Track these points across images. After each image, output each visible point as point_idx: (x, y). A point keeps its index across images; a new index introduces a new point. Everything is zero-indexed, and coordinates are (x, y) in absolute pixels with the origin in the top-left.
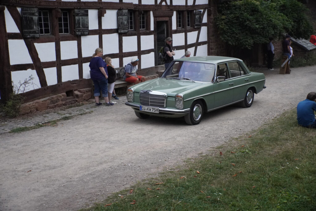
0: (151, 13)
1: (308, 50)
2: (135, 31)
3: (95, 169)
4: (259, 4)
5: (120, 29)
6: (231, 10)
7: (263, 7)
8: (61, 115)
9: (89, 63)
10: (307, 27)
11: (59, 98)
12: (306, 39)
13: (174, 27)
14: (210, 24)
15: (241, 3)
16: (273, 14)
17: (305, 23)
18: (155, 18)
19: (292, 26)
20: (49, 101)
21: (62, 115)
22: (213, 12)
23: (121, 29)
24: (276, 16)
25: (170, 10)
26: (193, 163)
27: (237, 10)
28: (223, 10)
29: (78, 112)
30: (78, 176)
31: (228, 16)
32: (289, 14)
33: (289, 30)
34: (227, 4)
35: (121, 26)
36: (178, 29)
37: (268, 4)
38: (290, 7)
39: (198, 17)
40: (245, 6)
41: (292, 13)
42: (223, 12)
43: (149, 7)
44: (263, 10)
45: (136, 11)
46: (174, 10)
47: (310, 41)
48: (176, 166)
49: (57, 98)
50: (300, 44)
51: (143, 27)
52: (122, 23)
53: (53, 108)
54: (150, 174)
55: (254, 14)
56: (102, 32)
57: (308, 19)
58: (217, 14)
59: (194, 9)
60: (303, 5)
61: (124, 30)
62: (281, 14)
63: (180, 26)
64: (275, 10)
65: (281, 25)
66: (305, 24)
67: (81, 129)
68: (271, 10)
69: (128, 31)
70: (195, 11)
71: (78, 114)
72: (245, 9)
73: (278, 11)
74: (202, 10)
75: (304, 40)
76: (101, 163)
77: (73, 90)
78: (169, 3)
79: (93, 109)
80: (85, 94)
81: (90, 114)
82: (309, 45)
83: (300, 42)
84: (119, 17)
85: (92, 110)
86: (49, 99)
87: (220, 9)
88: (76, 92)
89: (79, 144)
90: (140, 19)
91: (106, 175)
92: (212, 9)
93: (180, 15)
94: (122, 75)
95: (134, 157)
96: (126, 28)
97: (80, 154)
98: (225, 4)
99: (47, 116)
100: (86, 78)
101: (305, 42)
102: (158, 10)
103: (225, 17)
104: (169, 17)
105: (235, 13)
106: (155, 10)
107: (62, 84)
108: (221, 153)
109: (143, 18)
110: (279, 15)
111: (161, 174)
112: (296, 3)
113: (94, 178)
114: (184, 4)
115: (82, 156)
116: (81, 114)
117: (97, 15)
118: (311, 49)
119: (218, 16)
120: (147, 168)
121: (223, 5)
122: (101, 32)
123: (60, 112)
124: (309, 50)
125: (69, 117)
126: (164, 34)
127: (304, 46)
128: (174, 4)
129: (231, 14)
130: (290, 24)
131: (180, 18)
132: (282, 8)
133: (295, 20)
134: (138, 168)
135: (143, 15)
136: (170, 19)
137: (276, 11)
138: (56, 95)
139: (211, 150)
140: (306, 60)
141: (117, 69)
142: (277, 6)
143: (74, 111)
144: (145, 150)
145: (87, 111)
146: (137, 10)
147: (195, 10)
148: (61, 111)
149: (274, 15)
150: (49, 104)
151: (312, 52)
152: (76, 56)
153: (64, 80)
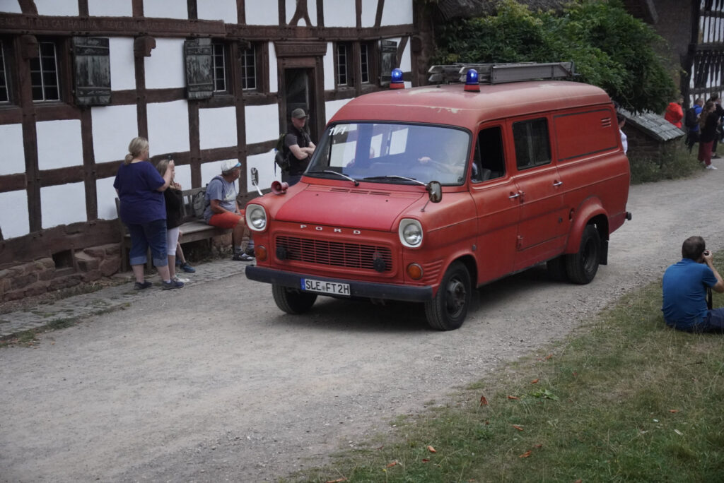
0: (271, 47)
1: (664, 140)
2: (231, 93)
3: (160, 450)
4: (542, 24)
5: (192, 89)
6: (472, 39)
7: (551, 32)
8: (45, 317)
9: (113, 179)
10: (659, 81)
11: (34, 271)
12: (658, 112)
13: (329, 84)
14: (419, 76)
15: (496, 21)
16: (577, 50)
17: (655, 71)
18: (281, 61)
19: (623, 81)
20: (9, 281)
21: (49, 315)
22: (424, 45)
23: (195, 89)
24: (583, 53)
25: (318, 38)
26: (414, 426)
27: (488, 38)
28: (450, 39)
29: (89, 308)
30: (115, 471)
31: (465, 55)
32: (615, 50)
33: (615, 90)
34: (460, 23)
35: (195, 79)
36: (340, 90)
37: (563, 24)
38: (616, 31)
39: (388, 57)
40: (505, 28)
41: (622, 48)
42: (451, 46)
43: (266, 31)
44: (552, 38)
45: (232, 42)
46: (327, 39)
47: (665, 119)
48: (372, 437)
49: (28, 272)
50: (642, 124)
51: (251, 85)
52: (195, 73)
53: (20, 298)
54: (308, 459)
55: (529, 50)
56: (146, 97)
57: (660, 61)
58: (436, 49)
59: (379, 37)
60: (649, 27)
61: (201, 90)
62: (595, 48)
63: (343, 81)
64: (580, 39)
65: (595, 76)
66: (654, 74)
67: (107, 349)
68: (571, 39)
69: (213, 94)
70: (380, 42)
71: (92, 314)
72: (508, 36)
73: (587, 41)
74: (398, 41)
75: (652, 115)
76: (174, 437)
77: (73, 251)
78: (314, 23)
79: (130, 299)
80: (105, 260)
81: (124, 312)
82: (664, 127)
83: (643, 121)
84: (188, 58)
85: (127, 302)
86: (7, 274)
87: (443, 36)
88: (81, 256)
89: (108, 389)
90: (244, 65)
91: (192, 466)
92: (422, 36)
93: (342, 52)
94: (201, 208)
95: (259, 417)
96: (206, 86)
97: (112, 414)
98: (455, 23)
99: (7, 320)
100: (106, 219)
101: (653, 120)
102: (289, 39)
103: (458, 58)
104: (315, 56)
105: (482, 48)
106: (280, 38)
107: (41, 235)
108: (484, 398)
109: (251, 61)
110: (590, 52)
111: (336, 456)
112: (630, 21)
113: (160, 475)
114: (353, 24)
115: (121, 420)
116: (100, 313)
117: (133, 52)
118: (670, 138)
119: (439, 54)
120: (296, 443)
121: (451, 26)
122: (144, 97)
123: (39, 308)
124: (666, 140)
125: (69, 320)
126: (305, 102)
127: (653, 130)
128: (327, 24)
129: (473, 50)
130: (619, 74)
131: (342, 61)
132: (596, 35)
133: (631, 64)
134: (274, 445)
135: (250, 52)
136: (317, 63)
137: (581, 41)
138: (27, 265)
139: (457, 395)
140: (659, 166)
141: (188, 193)
142: (584, 29)
143: (80, 305)
144: (285, 399)
145: (114, 303)
146: (236, 38)
147: (381, 39)
148: (44, 306)
149: (578, 52)
150: (9, 289)
151: (673, 145)
152: (78, 160)
153: (48, 222)
